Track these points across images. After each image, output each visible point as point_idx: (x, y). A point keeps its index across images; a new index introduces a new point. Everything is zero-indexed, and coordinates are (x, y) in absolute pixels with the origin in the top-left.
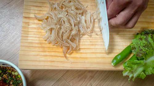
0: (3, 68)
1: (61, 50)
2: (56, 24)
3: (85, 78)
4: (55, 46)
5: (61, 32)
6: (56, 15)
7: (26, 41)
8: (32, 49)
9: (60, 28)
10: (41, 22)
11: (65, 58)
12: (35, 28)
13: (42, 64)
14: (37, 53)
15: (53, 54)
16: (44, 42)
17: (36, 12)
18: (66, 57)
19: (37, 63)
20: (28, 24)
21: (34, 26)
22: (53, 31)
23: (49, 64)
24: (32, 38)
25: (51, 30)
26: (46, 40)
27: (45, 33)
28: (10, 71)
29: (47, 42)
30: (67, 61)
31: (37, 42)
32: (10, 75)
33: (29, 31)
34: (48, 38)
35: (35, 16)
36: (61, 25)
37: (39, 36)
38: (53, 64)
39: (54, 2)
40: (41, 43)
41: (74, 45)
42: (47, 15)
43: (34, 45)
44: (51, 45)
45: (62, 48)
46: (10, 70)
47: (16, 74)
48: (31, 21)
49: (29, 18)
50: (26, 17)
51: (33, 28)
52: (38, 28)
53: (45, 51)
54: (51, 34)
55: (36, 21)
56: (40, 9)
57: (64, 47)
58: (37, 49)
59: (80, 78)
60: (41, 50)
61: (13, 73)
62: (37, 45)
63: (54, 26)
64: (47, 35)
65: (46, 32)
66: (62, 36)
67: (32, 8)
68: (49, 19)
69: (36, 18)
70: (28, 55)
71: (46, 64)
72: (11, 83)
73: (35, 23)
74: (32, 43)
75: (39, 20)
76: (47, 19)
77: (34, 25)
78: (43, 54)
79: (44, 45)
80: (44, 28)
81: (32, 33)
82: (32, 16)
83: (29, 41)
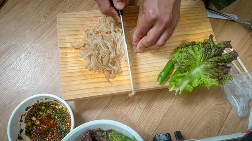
0: (46, 103)
1: (103, 75)
2: (94, 50)
4: (96, 73)
5: (100, 57)
6: (92, 41)
7: (67, 71)
8: (73, 79)
9: (99, 53)
10: (78, 51)
11: (108, 83)
12: (73, 57)
13: (86, 92)
14: (80, 82)
15: (96, 80)
16: (85, 70)
17: (72, 41)
18: (109, 81)
19: (81, 92)
20: (65, 54)
21: (72, 55)
22: (92, 58)
23: (94, 91)
24: (73, 68)
25: (90, 56)
26: (86, 68)
27: (84, 61)
28: (54, 106)
29: (87, 69)
30: (111, 85)
31: (77, 70)
32: (55, 109)
33: (67, 61)
34: (88, 65)
35: (72, 45)
36: (99, 51)
37: (79, 65)
38: (99, 90)
39: (88, 28)
40: (81, 72)
41: (116, 68)
42: (84, 42)
43: (75, 74)
44: (92, 72)
45: (104, 73)
46: (53, 104)
47: (60, 107)
48: (68, 51)
49: (65, 48)
50: (62, 48)
51: (71, 57)
52: (76, 57)
53: (88, 79)
54: (91, 60)
55: (74, 50)
56: (75, 37)
57: (106, 72)
58: (79, 78)
60: (83, 78)
61: (57, 107)
62: (78, 74)
63: (92, 52)
64: (87, 62)
65: (86, 59)
66: (102, 61)
67: (67, 37)
68: (87, 46)
69: (73, 47)
70: (71, 85)
71: (91, 91)
72: (57, 118)
73: (72, 52)
74: (73, 73)
75: (76, 49)
76: (84, 46)
78: (85, 82)
79: (85, 73)
80: (83, 56)
81: (71, 63)
82: (68, 45)
83: (69, 71)
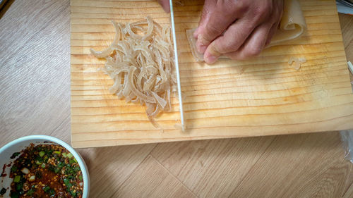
0: (46, 147)
1: (142, 110)
2: (130, 65)
3: (191, 153)
4: (132, 104)
5: (140, 78)
6: (129, 47)
7: (81, 98)
8: (92, 112)
9: (139, 71)
10: (103, 62)
11: (151, 124)
12: (94, 74)
13: (111, 136)
14: (102, 119)
15: (129, 117)
16: (112, 97)
17: (94, 44)
18: (152, 121)
19: (102, 137)
20: (80, 67)
21: (93, 70)
22: (126, 77)
23: (125, 135)
24: (92, 93)
25: (123, 74)
26: (114, 95)
27: (112, 81)
28: (59, 153)
29: (117, 97)
30: (155, 129)
31: (98, 98)
32: (60, 158)
33: (83, 80)
34: (118, 91)
35: (92, 52)
36: (138, 65)
37: (103, 88)
38: (134, 135)
39: (124, 22)
40: (106, 101)
41: (162, 102)
42: (113, 49)
43: (95, 105)
44: (124, 103)
45: (144, 105)
46: (58, 150)
47: (69, 155)
48: (86, 62)
49: (81, 56)
50: (76, 55)
51: (91, 74)
52: (99, 74)
53: (115, 114)
54: (122, 83)
55: (95, 61)
56: (99, 37)
57: (148, 105)
58: (100, 112)
59: (181, 153)
60: (108, 112)
61: (64, 155)
62: (99, 105)
63: (126, 69)
64: (116, 84)
65: (115, 79)
66: (142, 84)
67: (86, 37)
68: (118, 56)
69: (94, 55)
70: (87, 123)
71: (119, 136)
72: (63, 172)
73: (92, 65)
74: (91, 101)
75: (100, 59)
76: (113, 55)
77: (91, 68)
78: (112, 119)
79: (112, 104)
80: (110, 73)
81: (90, 83)
82: (87, 51)
83: (86, 98)
